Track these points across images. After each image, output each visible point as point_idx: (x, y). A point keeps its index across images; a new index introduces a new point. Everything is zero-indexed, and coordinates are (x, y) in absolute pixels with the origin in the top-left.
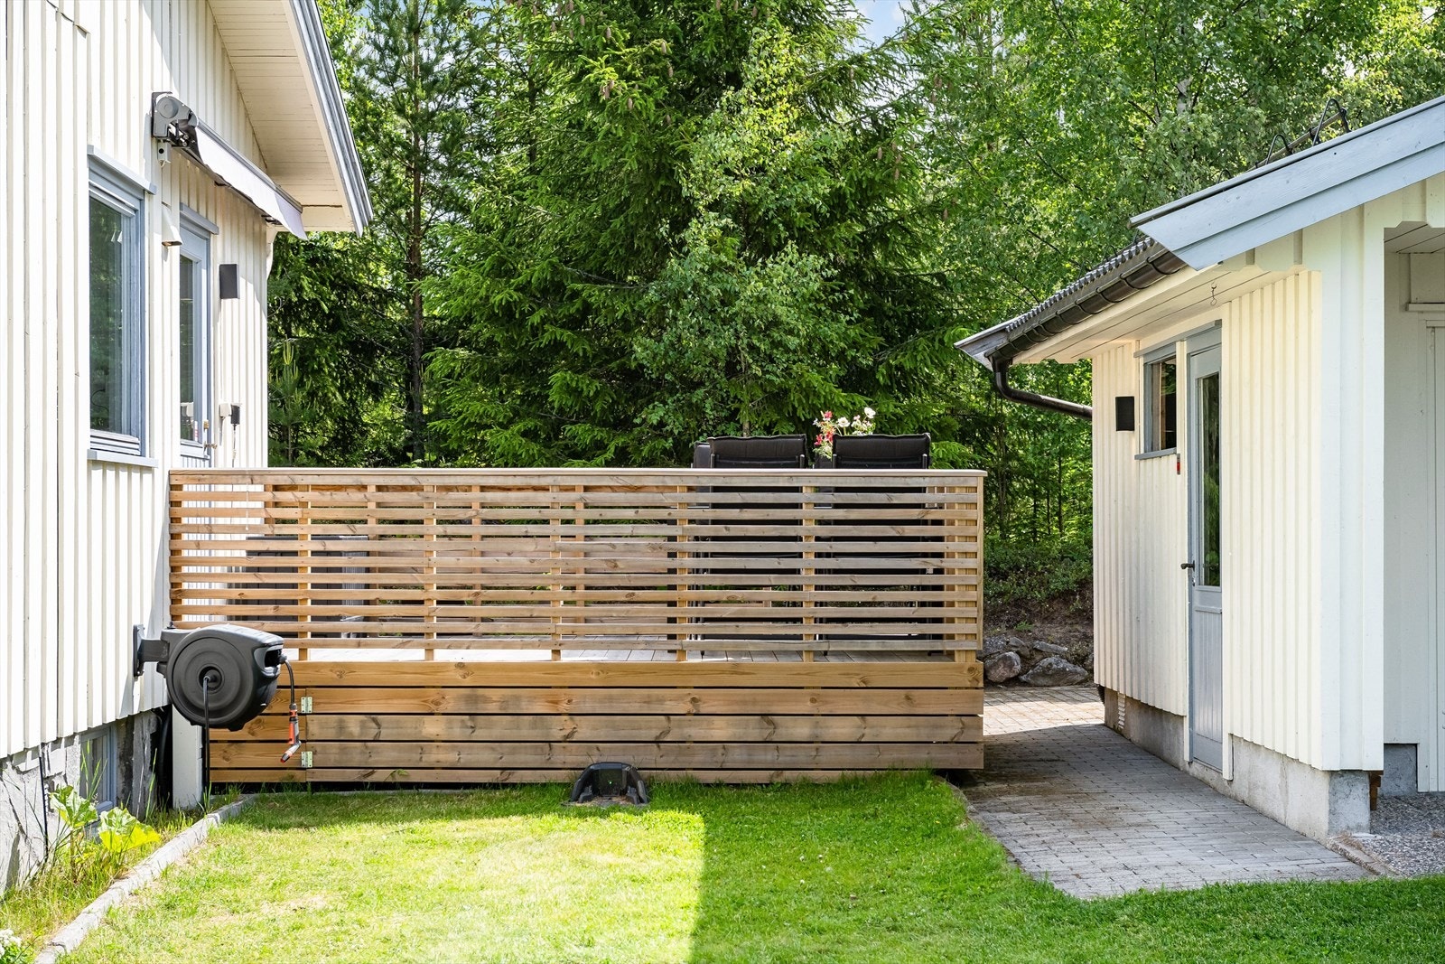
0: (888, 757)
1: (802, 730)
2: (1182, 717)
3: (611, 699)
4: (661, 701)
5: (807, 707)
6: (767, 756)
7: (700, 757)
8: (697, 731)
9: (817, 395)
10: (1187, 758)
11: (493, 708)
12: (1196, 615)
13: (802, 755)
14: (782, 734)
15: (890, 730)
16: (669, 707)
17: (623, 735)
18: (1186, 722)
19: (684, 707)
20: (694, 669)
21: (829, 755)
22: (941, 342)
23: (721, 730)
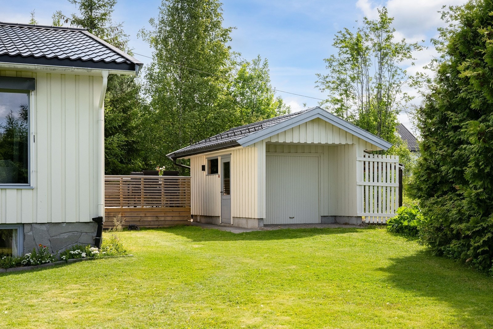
0: (177, 223)
1: (162, 219)
2: (219, 216)
3: (131, 214)
4: (140, 214)
5: (163, 215)
6: (157, 223)
7: (146, 224)
8: (145, 219)
9: (115, 164)
10: (220, 222)
11: (112, 216)
12: (222, 200)
13: (163, 223)
14: (159, 219)
15: (176, 219)
16: (141, 215)
17: (134, 220)
18: (220, 218)
19: (143, 215)
20: (145, 209)
21: (167, 223)
22: (139, 154)
23: (149, 219)
